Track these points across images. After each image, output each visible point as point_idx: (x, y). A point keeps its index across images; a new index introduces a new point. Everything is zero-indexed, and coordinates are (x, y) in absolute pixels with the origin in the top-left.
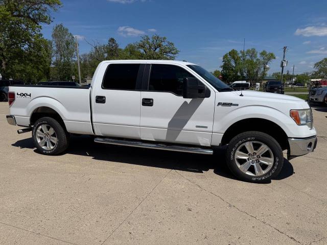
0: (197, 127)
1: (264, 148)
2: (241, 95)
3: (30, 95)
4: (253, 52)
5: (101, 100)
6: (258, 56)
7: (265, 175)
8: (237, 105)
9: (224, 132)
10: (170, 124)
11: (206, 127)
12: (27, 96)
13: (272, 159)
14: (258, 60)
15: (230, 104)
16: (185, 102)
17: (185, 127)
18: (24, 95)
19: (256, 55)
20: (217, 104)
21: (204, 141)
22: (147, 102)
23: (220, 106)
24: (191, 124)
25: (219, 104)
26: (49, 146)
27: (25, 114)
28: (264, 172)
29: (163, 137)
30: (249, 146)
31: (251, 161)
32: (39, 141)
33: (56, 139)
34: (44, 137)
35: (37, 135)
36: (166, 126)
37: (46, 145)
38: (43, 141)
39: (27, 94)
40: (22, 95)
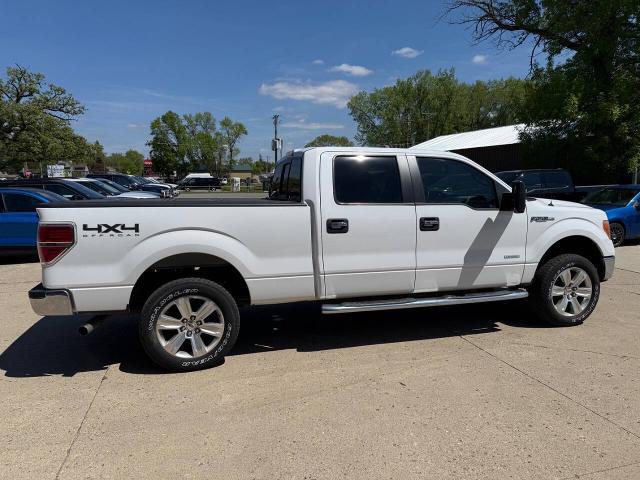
1: (582, 276)
2: (551, 205)
3: (136, 228)
4: (208, 120)
5: (337, 227)
6: (218, 127)
7: (583, 311)
8: (553, 219)
9: (539, 260)
10: (467, 258)
12: (125, 232)
13: (590, 289)
14: (217, 134)
15: (546, 219)
16: (489, 219)
17: (490, 261)
18: (110, 229)
20: (530, 219)
21: (514, 279)
22: (429, 225)
23: (533, 222)
24: (497, 255)
25: (533, 219)
26: (199, 348)
28: (582, 308)
29: (453, 282)
30: (566, 275)
31: (566, 296)
32: (164, 343)
33: (221, 326)
34: (181, 328)
35: (158, 328)
36: (462, 262)
37: (186, 347)
38: (178, 340)
39: (123, 227)
40: (104, 229)
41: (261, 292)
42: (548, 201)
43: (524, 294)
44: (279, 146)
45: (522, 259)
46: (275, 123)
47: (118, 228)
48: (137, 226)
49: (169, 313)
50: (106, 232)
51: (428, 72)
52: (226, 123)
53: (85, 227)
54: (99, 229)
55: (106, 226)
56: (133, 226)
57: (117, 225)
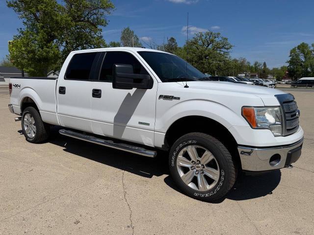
0: (140, 123)
1: (208, 156)
2: (186, 87)
3: (20, 86)
5: (62, 90)
7: (209, 191)
8: (179, 98)
9: (166, 131)
10: (116, 119)
11: (148, 124)
13: (217, 172)
16: (129, 94)
17: (129, 123)
18: (16, 86)
20: (158, 96)
21: (148, 141)
22: (97, 93)
23: (162, 99)
24: (134, 120)
25: (161, 96)
26: (32, 134)
27: (17, 104)
28: (209, 187)
29: (111, 133)
30: (191, 150)
31: (195, 170)
32: (25, 129)
34: (29, 125)
35: (24, 123)
36: (113, 121)
38: (28, 130)
39: (18, 86)
41: (46, 117)
42: (184, 83)
43: (151, 154)
45: (151, 127)
53: (13, 85)
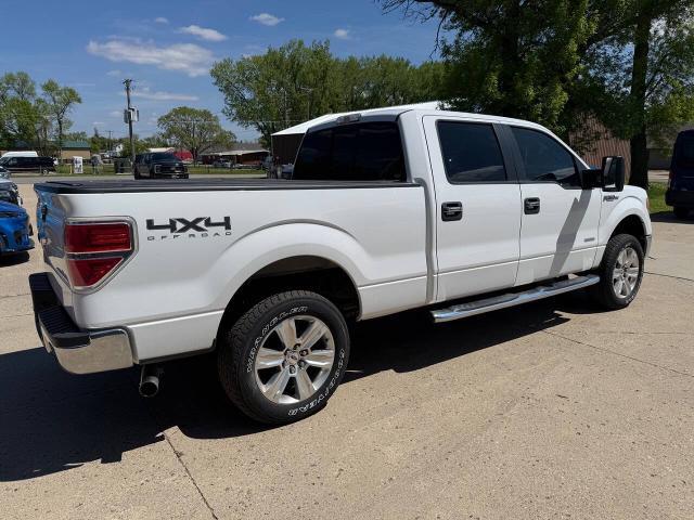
0: (586, 240)
3: (227, 223)
4: (24, 82)
5: (452, 212)
6: (39, 92)
8: (618, 198)
9: (607, 243)
10: (559, 244)
11: (593, 239)
12: (211, 230)
13: (637, 268)
14: (39, 101)
15: (613, 198)
16: (576, 199)
17: (575, 246)
18: (190, 225)
19: (32, 88)
22: (532, 207)
23: (606, 201)
25: (605, 198)
26: (306, 386)
28: (632, 288)
32: (264, 389)
33: (330, 353)
34: (283, 364)
35: (257, 368)
36: (554, 249)
37: (291, 389)
38: (281, 380)
39: (208, 223)
40: (180, 226)
43: (597, 279)
44: (134, 117)
45: (595, 242)
46: (128, 89)
47: (201, 224)
48: (227, 219)
49: (269, 345)
50: (183, 230)
51: (301, 43)
52: (50, 87)
53: (150, 225)
54: (172, 226)
55: (182, 221)
56: (223, 221)
57: (199, 220)
